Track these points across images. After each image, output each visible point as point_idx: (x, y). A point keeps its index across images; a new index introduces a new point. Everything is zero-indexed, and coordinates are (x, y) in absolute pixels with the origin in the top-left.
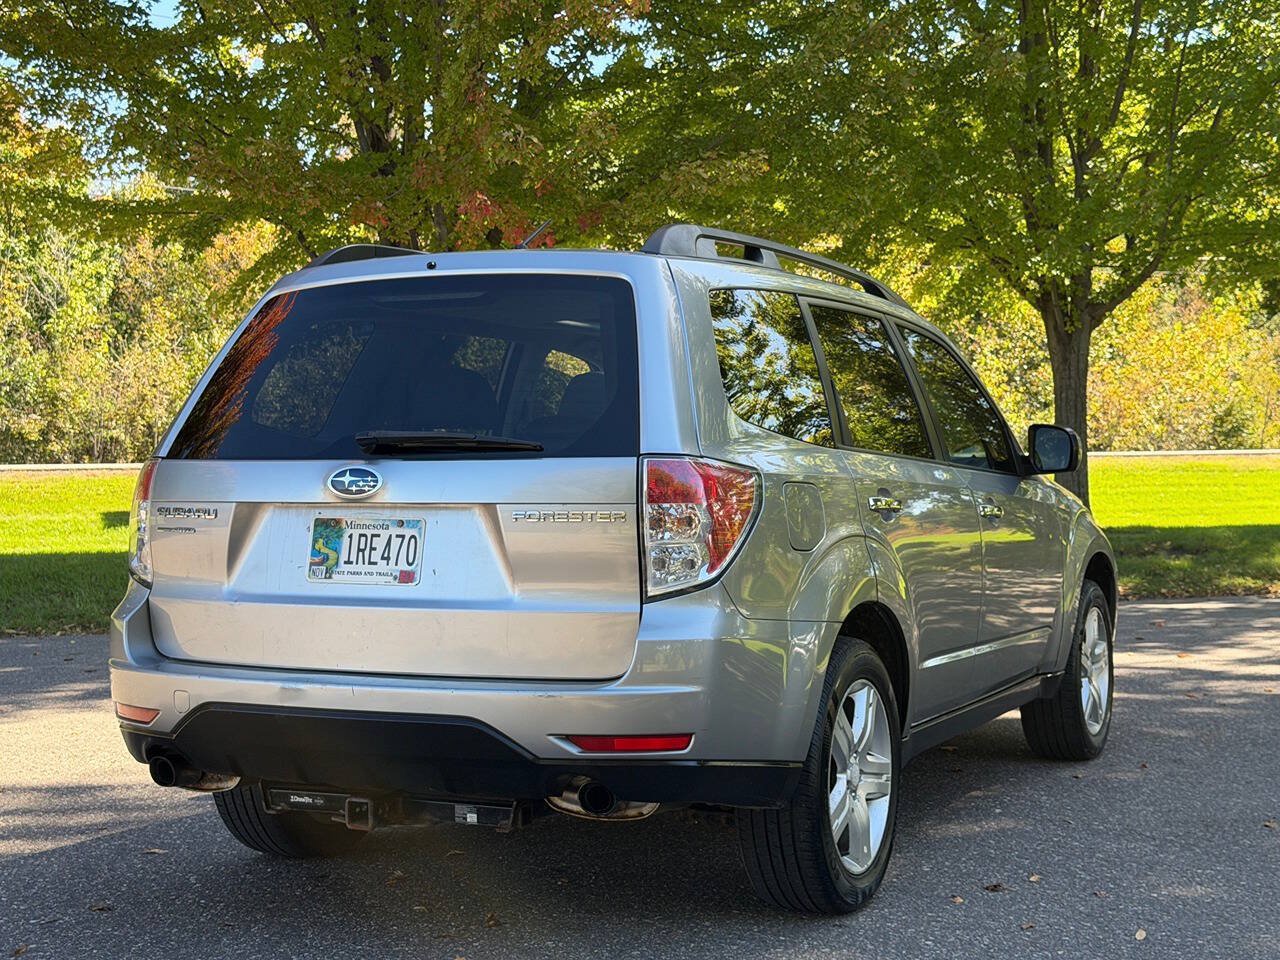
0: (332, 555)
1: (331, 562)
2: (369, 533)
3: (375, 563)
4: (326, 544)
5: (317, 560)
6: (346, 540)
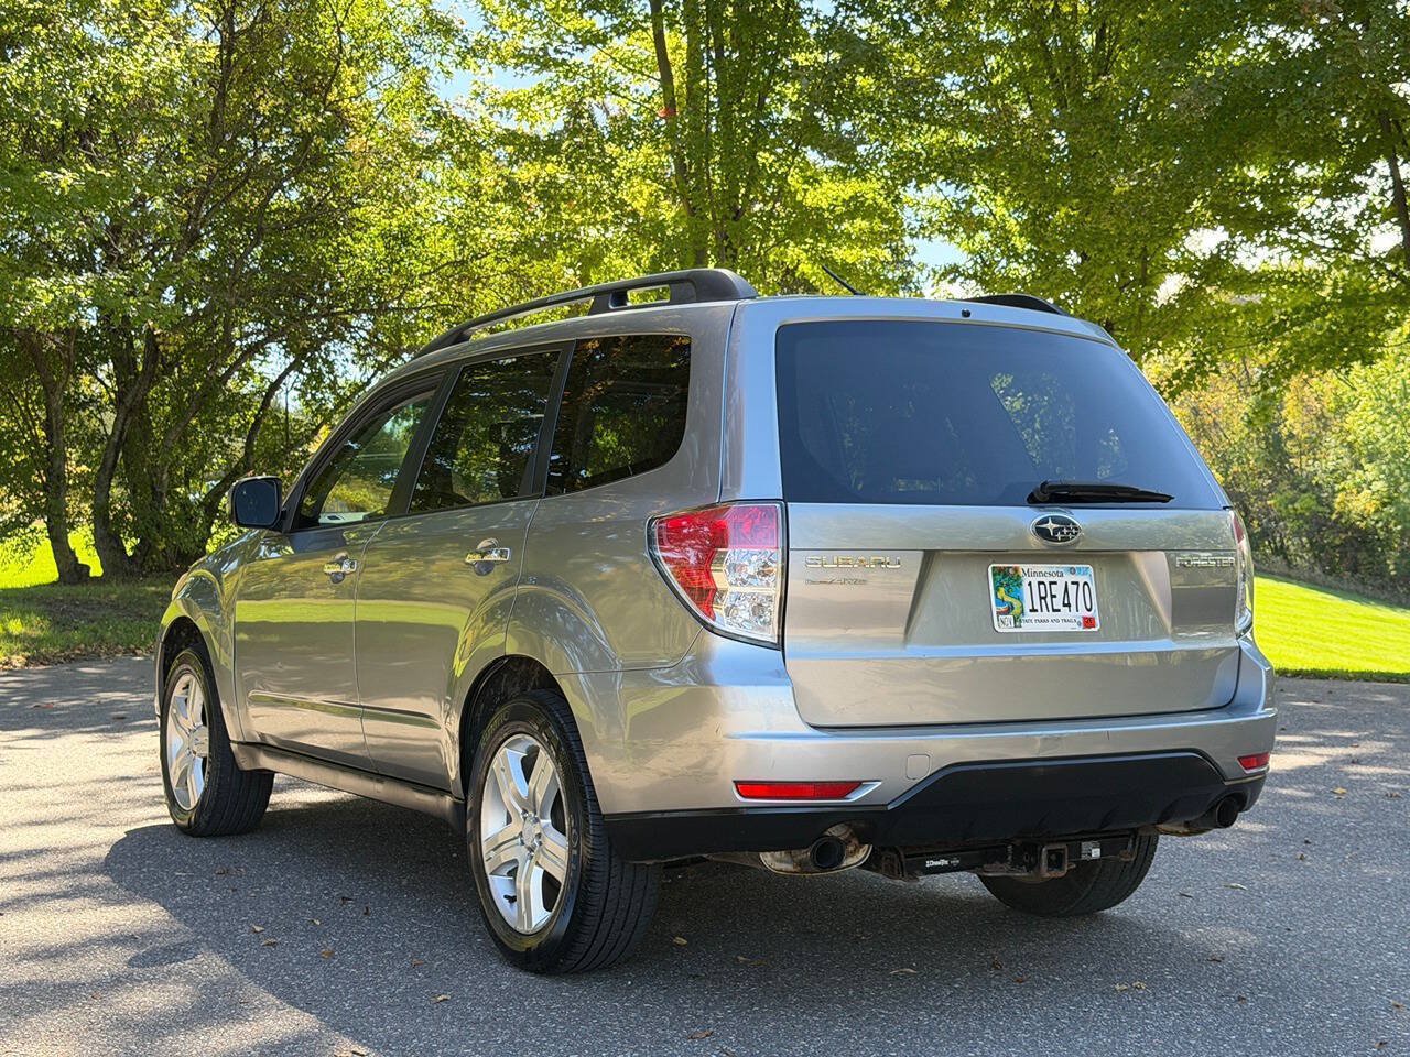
0: (1016, 604)
1: (1017, 610)
2: (1046, 580)
3: (1059, 611)
4: (1008, 593)
5: (1002, 609)
6: (1026, 587)
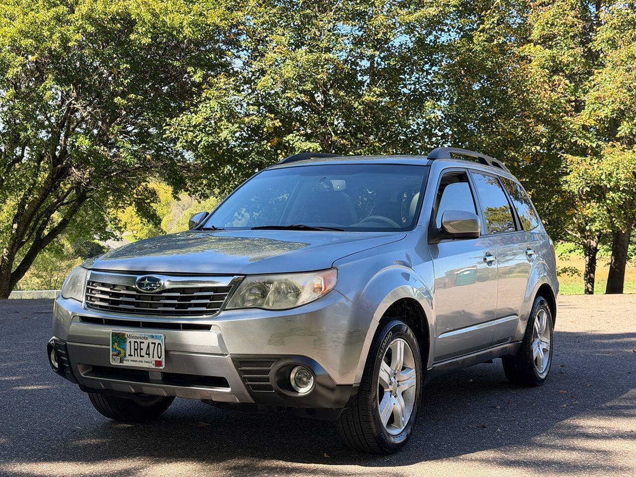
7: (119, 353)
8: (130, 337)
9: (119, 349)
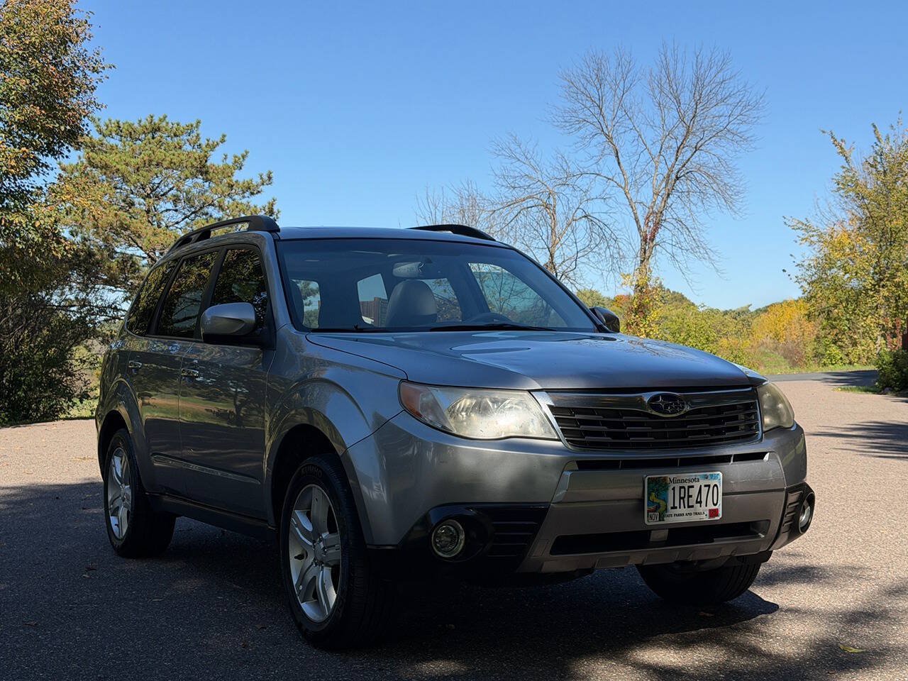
7: (658, 506)
8: (674, 481)
9: (658, 501)
